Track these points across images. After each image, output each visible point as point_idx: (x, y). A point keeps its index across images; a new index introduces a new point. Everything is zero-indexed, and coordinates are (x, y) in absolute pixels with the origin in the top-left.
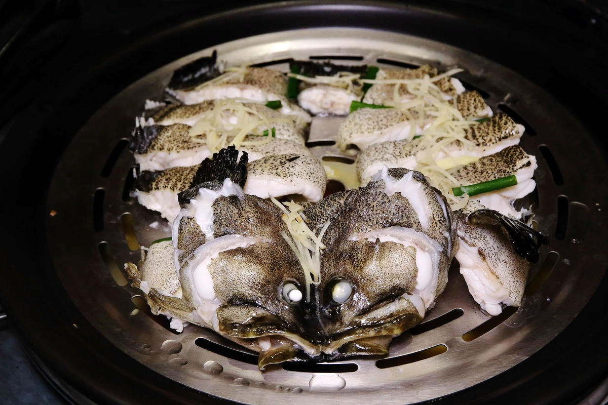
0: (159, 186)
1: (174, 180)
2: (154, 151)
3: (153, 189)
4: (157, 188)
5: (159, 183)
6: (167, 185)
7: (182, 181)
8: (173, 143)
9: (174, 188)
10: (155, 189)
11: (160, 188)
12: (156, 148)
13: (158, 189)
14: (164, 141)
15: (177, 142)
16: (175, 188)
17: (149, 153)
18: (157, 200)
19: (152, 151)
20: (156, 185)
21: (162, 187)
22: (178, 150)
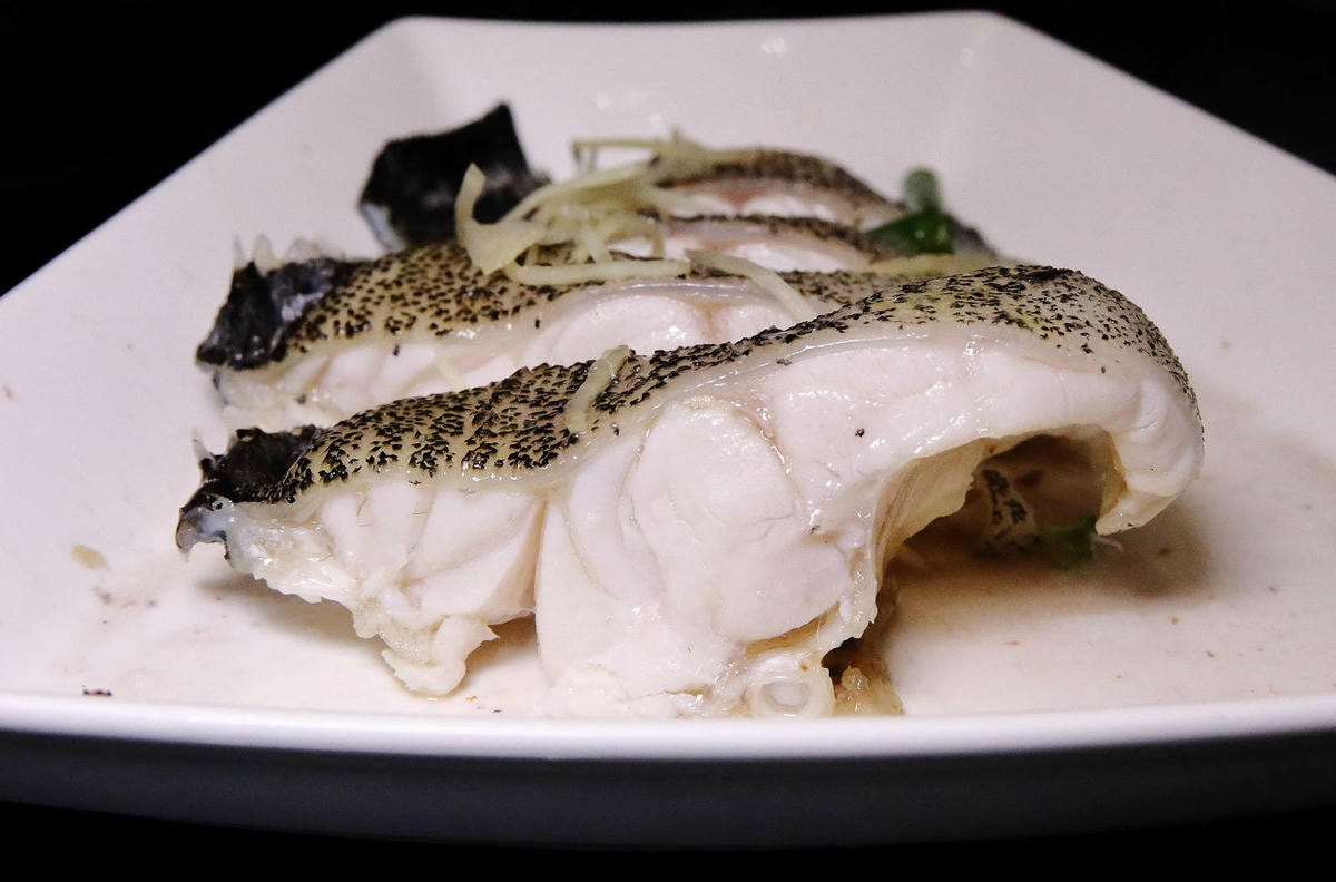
0: (345, 461)
1: (425, 431)
2: (320, 341)
3: (316, 478)
4: (341, 473)
5: (347, 449)
6: (389, 451)
7: (469, 431)
8: (416, 303)
9: (432, 462)
10: (326, 478)
11: (350, 469)
12: (327, 328)
13: (344, 477)
14: (366, 300)
15: (431, 298)
16: (441, 461)
17: (293, 354)
18: (330, 546)
19: (308, 345)
20: (330, 459)
21: (363, 463)
22: (442, 326)
